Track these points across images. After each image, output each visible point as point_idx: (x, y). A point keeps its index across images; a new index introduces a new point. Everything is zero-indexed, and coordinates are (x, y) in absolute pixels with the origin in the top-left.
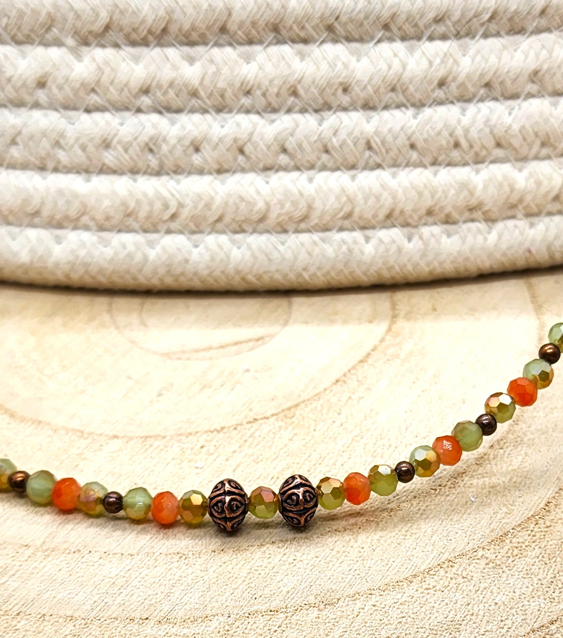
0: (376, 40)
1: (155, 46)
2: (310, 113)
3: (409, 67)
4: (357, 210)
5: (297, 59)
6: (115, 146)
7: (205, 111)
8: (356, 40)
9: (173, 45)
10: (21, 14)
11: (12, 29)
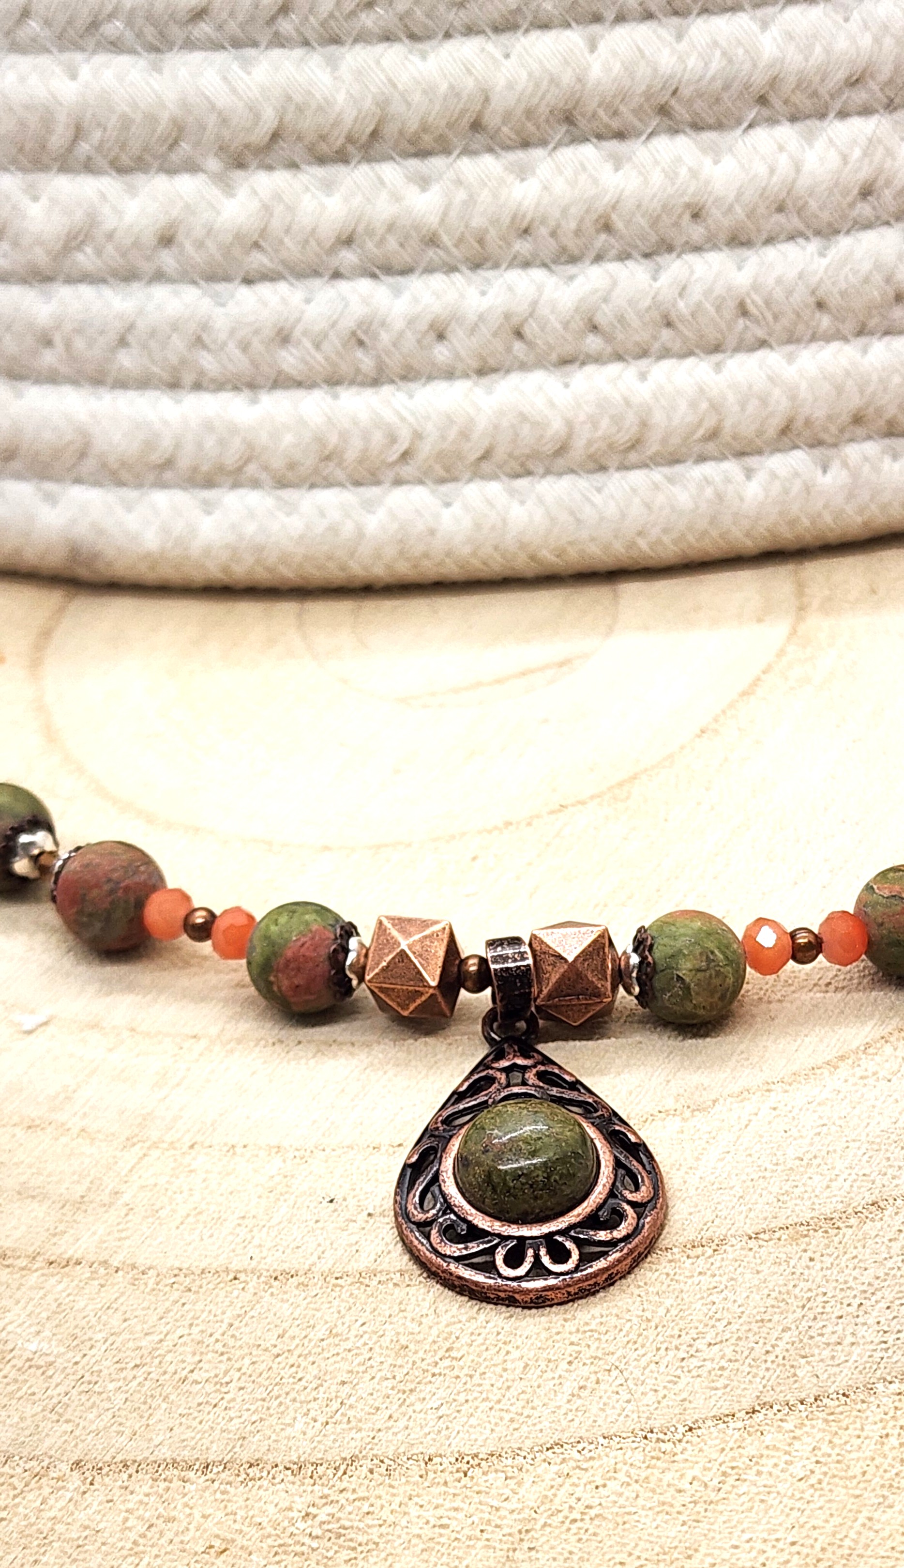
0: (745, 124)
1: (359, 162)
2: (636, 260)
3: (807, 168)
4: (728, 424)
5: (609, 167)
6: (299, 342)
7: (452, 269)
8: (710, 128)
9: (392, 158)
10: (126, 123)
11: (109, 149)
